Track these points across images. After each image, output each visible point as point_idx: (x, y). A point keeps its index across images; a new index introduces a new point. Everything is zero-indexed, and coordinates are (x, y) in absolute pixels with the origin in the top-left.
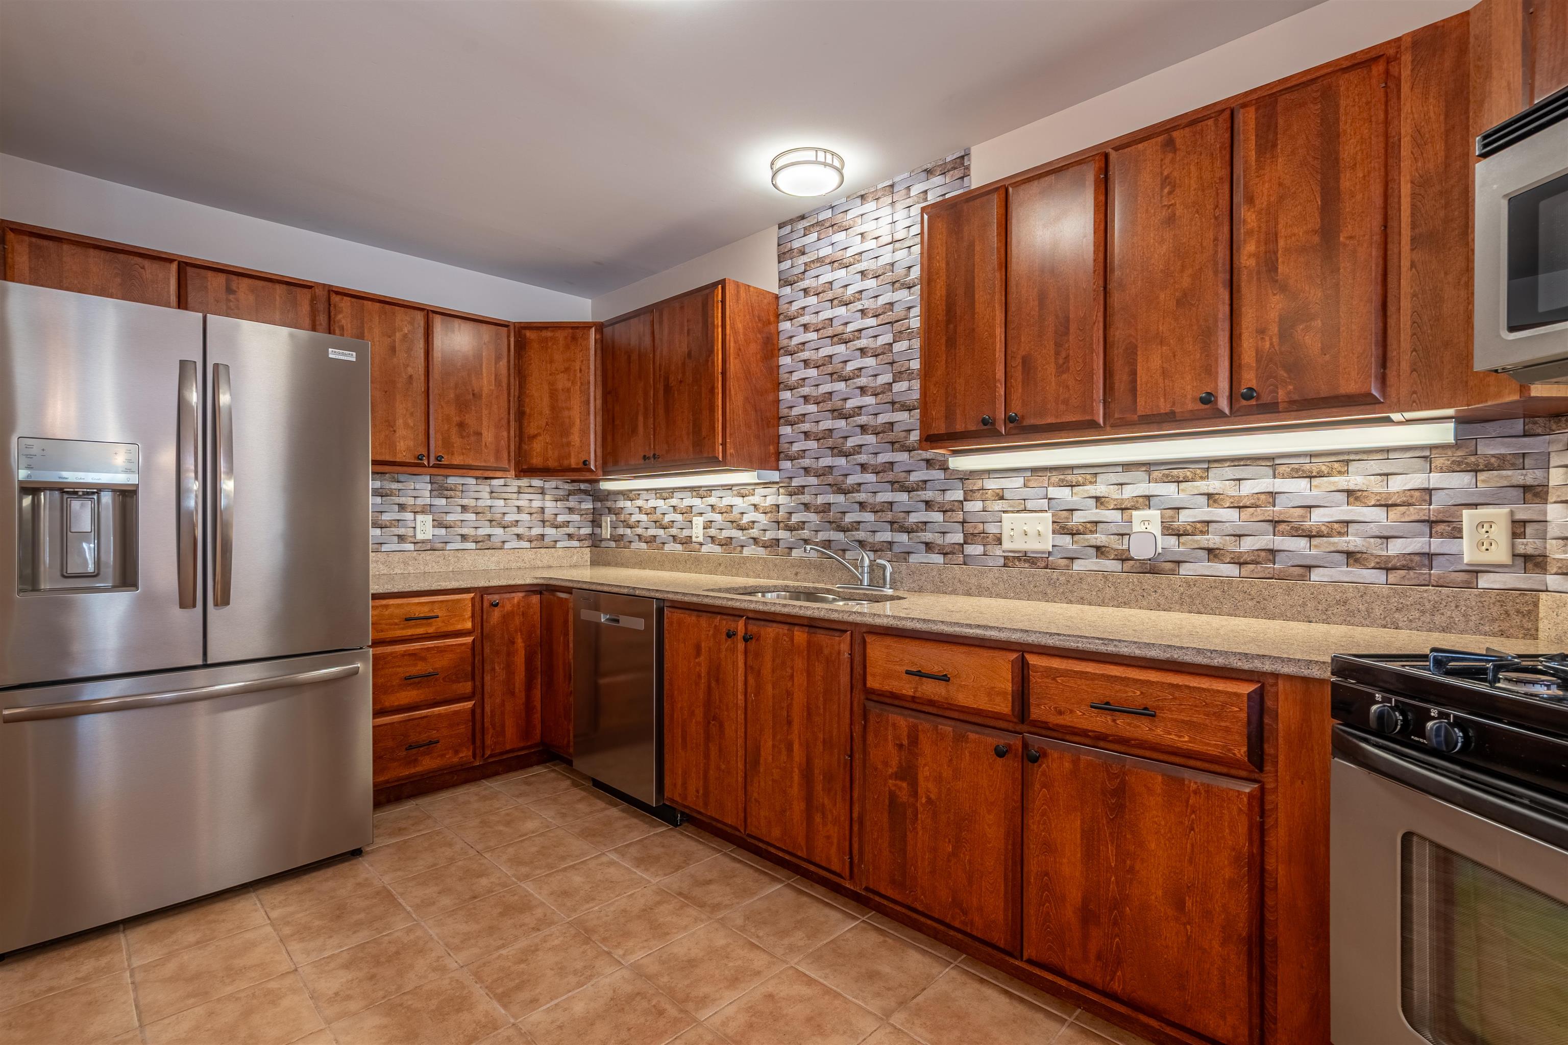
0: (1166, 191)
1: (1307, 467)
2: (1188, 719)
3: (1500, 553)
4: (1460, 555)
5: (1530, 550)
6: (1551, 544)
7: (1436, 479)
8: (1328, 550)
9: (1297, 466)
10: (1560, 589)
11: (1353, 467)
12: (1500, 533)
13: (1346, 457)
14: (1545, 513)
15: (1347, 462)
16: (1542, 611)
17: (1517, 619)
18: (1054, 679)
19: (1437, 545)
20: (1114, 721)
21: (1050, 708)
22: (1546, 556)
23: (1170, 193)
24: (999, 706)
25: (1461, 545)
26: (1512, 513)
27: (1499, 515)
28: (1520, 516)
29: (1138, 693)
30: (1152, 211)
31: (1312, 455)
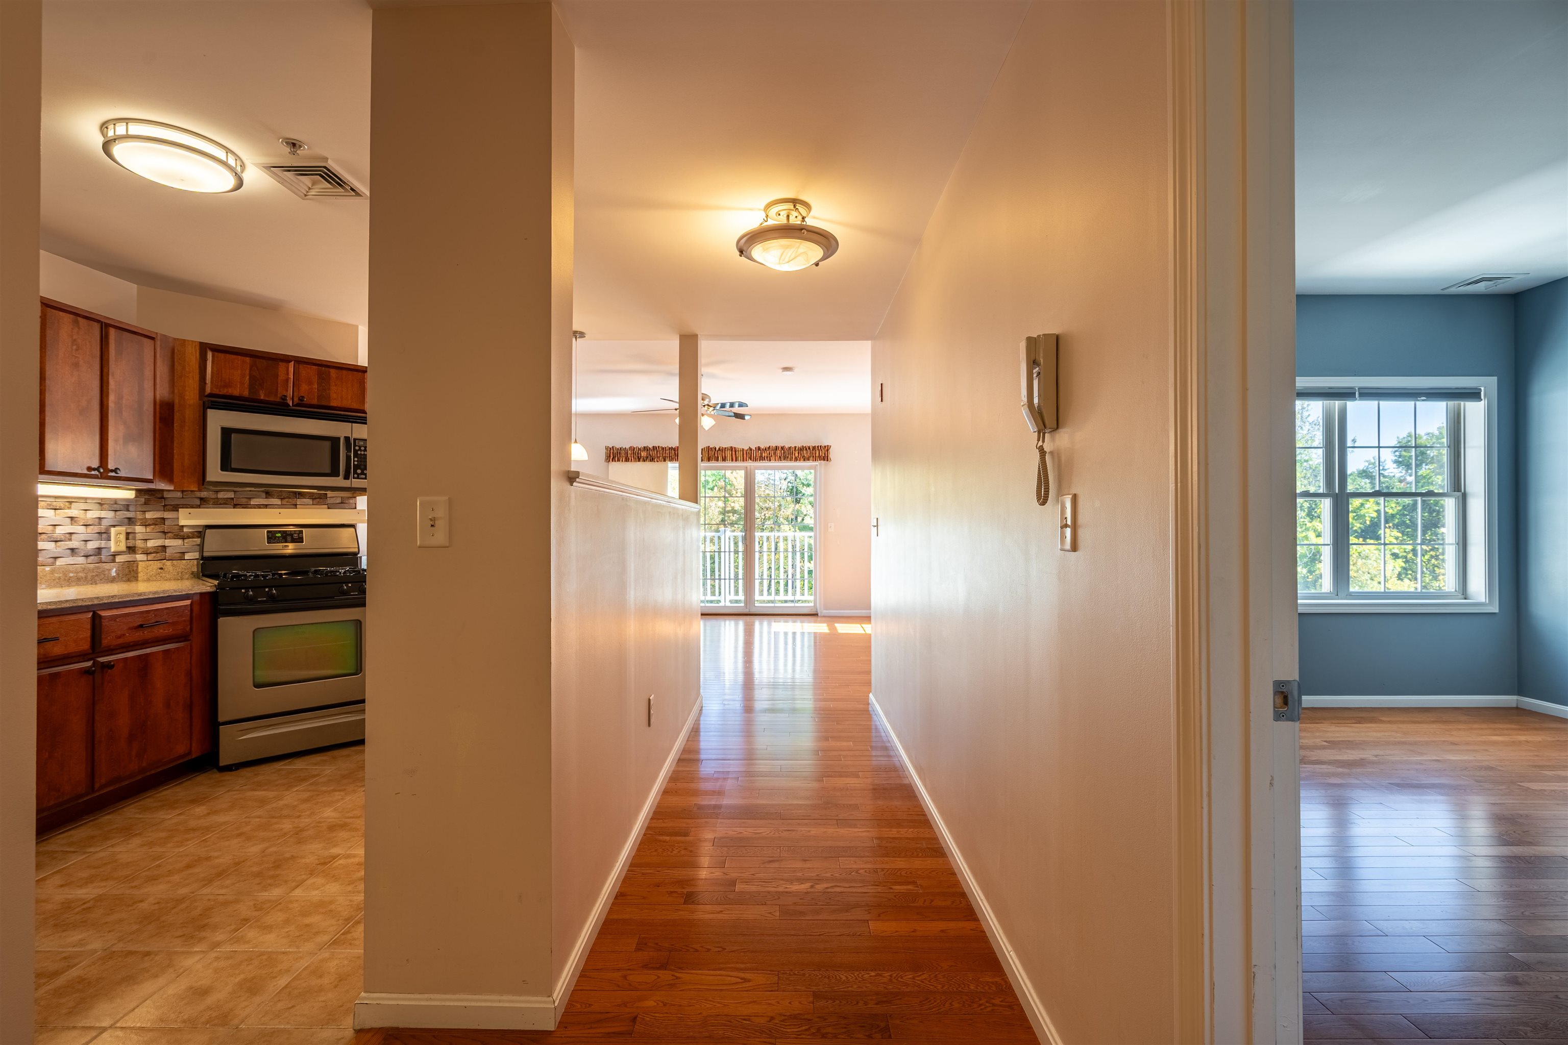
0: (75, 347)
1: (55, 503)
2: (172, 621)
3: (123, 547)
4: (109, 548)
5: (131, 545)
6: (139, 542)
7: (103, 514)
8: (65, 548)
9: (50, 503)
10: (143, 560)
11: (74, 505)
12: (123, 537)
13: (70, 500)
14: (135, 529)
15: (70, 503)
16: (140, 569)
17: (132, 573)
18: (115, 620)
19: (103, 544)
20: (143, 633)
21: (113, 637)
22: (135, 547)
23: (77, 350)
24: (83, 646)
25: (110, 544)
26: (126, 530)
27: (122, 529)
28: (128, 531)
29: (153, 615)
30: (67, 355)
31: (56, 497)
